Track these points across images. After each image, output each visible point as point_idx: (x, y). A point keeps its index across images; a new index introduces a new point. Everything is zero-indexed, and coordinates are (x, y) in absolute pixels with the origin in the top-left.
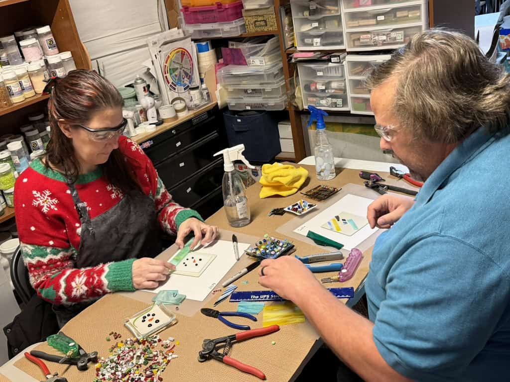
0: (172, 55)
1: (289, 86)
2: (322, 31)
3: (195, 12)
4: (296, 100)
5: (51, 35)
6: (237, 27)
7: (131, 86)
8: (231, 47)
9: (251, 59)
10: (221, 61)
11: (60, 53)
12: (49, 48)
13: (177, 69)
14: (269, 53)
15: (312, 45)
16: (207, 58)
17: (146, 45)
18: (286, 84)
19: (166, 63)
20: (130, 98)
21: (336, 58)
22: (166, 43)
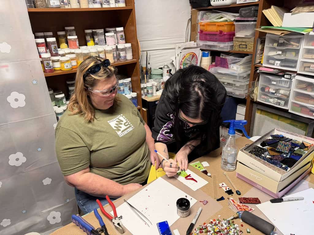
0: (187, 55)
1: (251, 85)
2: (283, 57)
3: (206, 34)
4: (253, 95)
5: (123, 33)
6: (228, 46)
7: (161, 68)
8: (221, 57)
9: (232, 65)
10: (214, 63)
11: (126, 43)
12: (121, 40)
13: (188, 63)
14: (244, 64)
15: (274, 64)
16: (206, 61)
17: (174, 49)
18: (249, 84)
19: (183, 59)
20: (159, 75)
21: (288, 76)
22: (185, 49)
